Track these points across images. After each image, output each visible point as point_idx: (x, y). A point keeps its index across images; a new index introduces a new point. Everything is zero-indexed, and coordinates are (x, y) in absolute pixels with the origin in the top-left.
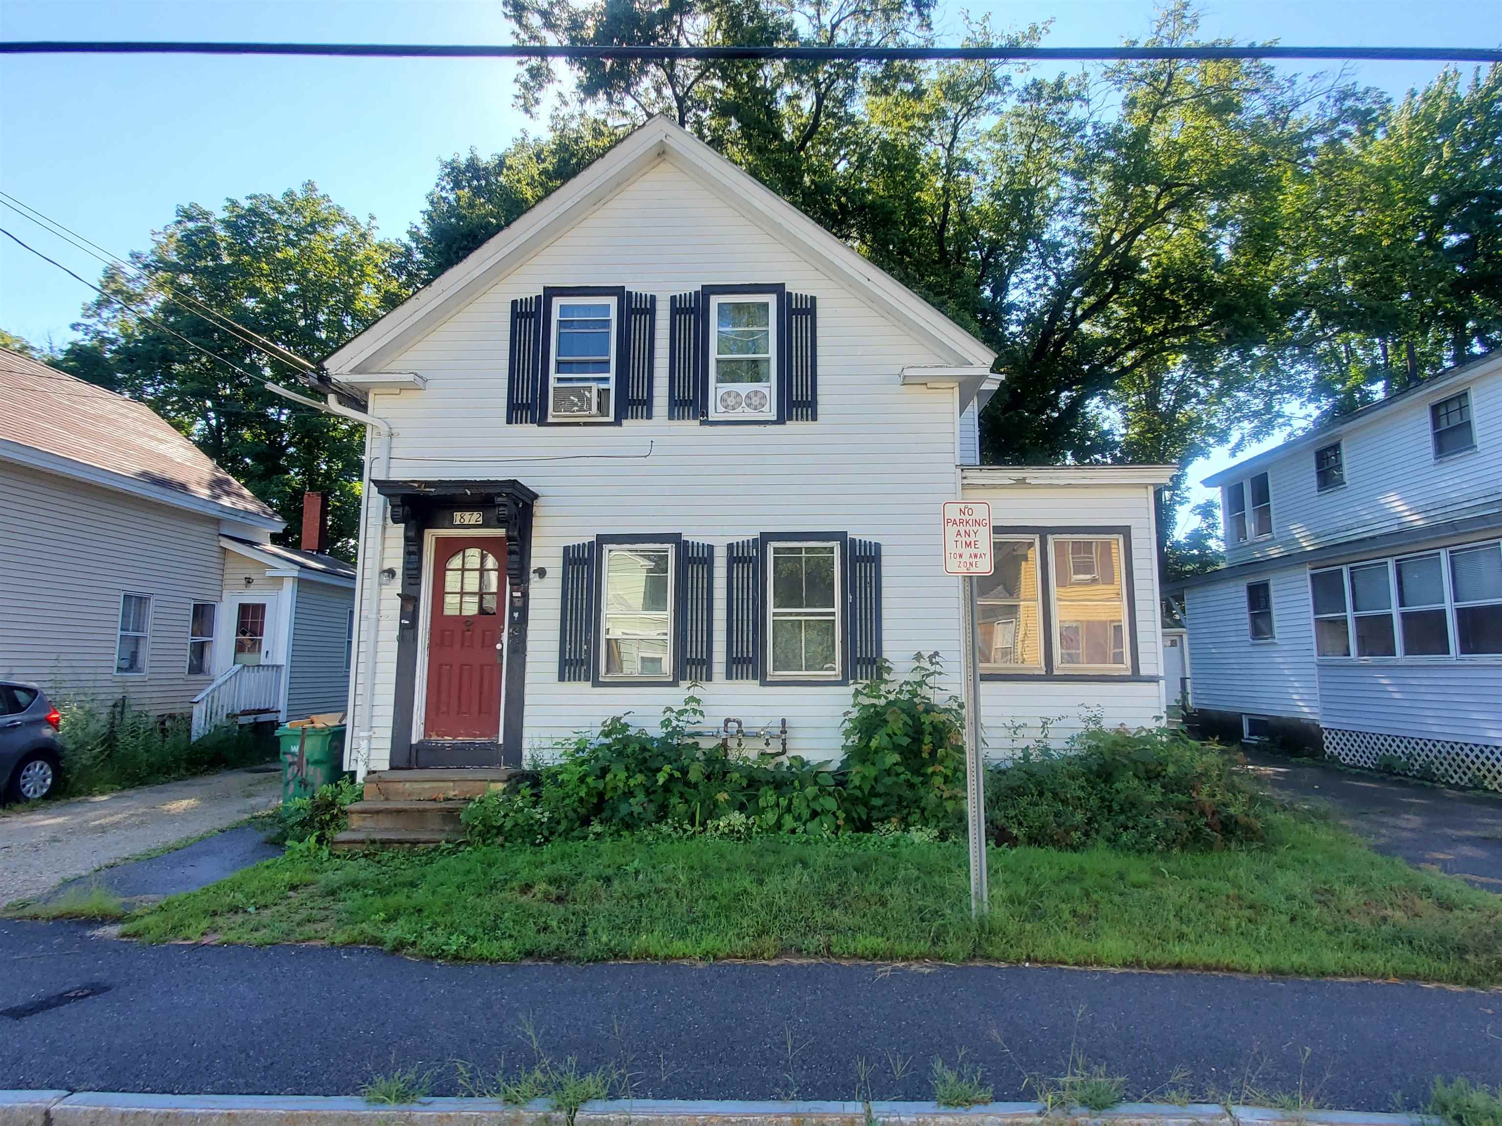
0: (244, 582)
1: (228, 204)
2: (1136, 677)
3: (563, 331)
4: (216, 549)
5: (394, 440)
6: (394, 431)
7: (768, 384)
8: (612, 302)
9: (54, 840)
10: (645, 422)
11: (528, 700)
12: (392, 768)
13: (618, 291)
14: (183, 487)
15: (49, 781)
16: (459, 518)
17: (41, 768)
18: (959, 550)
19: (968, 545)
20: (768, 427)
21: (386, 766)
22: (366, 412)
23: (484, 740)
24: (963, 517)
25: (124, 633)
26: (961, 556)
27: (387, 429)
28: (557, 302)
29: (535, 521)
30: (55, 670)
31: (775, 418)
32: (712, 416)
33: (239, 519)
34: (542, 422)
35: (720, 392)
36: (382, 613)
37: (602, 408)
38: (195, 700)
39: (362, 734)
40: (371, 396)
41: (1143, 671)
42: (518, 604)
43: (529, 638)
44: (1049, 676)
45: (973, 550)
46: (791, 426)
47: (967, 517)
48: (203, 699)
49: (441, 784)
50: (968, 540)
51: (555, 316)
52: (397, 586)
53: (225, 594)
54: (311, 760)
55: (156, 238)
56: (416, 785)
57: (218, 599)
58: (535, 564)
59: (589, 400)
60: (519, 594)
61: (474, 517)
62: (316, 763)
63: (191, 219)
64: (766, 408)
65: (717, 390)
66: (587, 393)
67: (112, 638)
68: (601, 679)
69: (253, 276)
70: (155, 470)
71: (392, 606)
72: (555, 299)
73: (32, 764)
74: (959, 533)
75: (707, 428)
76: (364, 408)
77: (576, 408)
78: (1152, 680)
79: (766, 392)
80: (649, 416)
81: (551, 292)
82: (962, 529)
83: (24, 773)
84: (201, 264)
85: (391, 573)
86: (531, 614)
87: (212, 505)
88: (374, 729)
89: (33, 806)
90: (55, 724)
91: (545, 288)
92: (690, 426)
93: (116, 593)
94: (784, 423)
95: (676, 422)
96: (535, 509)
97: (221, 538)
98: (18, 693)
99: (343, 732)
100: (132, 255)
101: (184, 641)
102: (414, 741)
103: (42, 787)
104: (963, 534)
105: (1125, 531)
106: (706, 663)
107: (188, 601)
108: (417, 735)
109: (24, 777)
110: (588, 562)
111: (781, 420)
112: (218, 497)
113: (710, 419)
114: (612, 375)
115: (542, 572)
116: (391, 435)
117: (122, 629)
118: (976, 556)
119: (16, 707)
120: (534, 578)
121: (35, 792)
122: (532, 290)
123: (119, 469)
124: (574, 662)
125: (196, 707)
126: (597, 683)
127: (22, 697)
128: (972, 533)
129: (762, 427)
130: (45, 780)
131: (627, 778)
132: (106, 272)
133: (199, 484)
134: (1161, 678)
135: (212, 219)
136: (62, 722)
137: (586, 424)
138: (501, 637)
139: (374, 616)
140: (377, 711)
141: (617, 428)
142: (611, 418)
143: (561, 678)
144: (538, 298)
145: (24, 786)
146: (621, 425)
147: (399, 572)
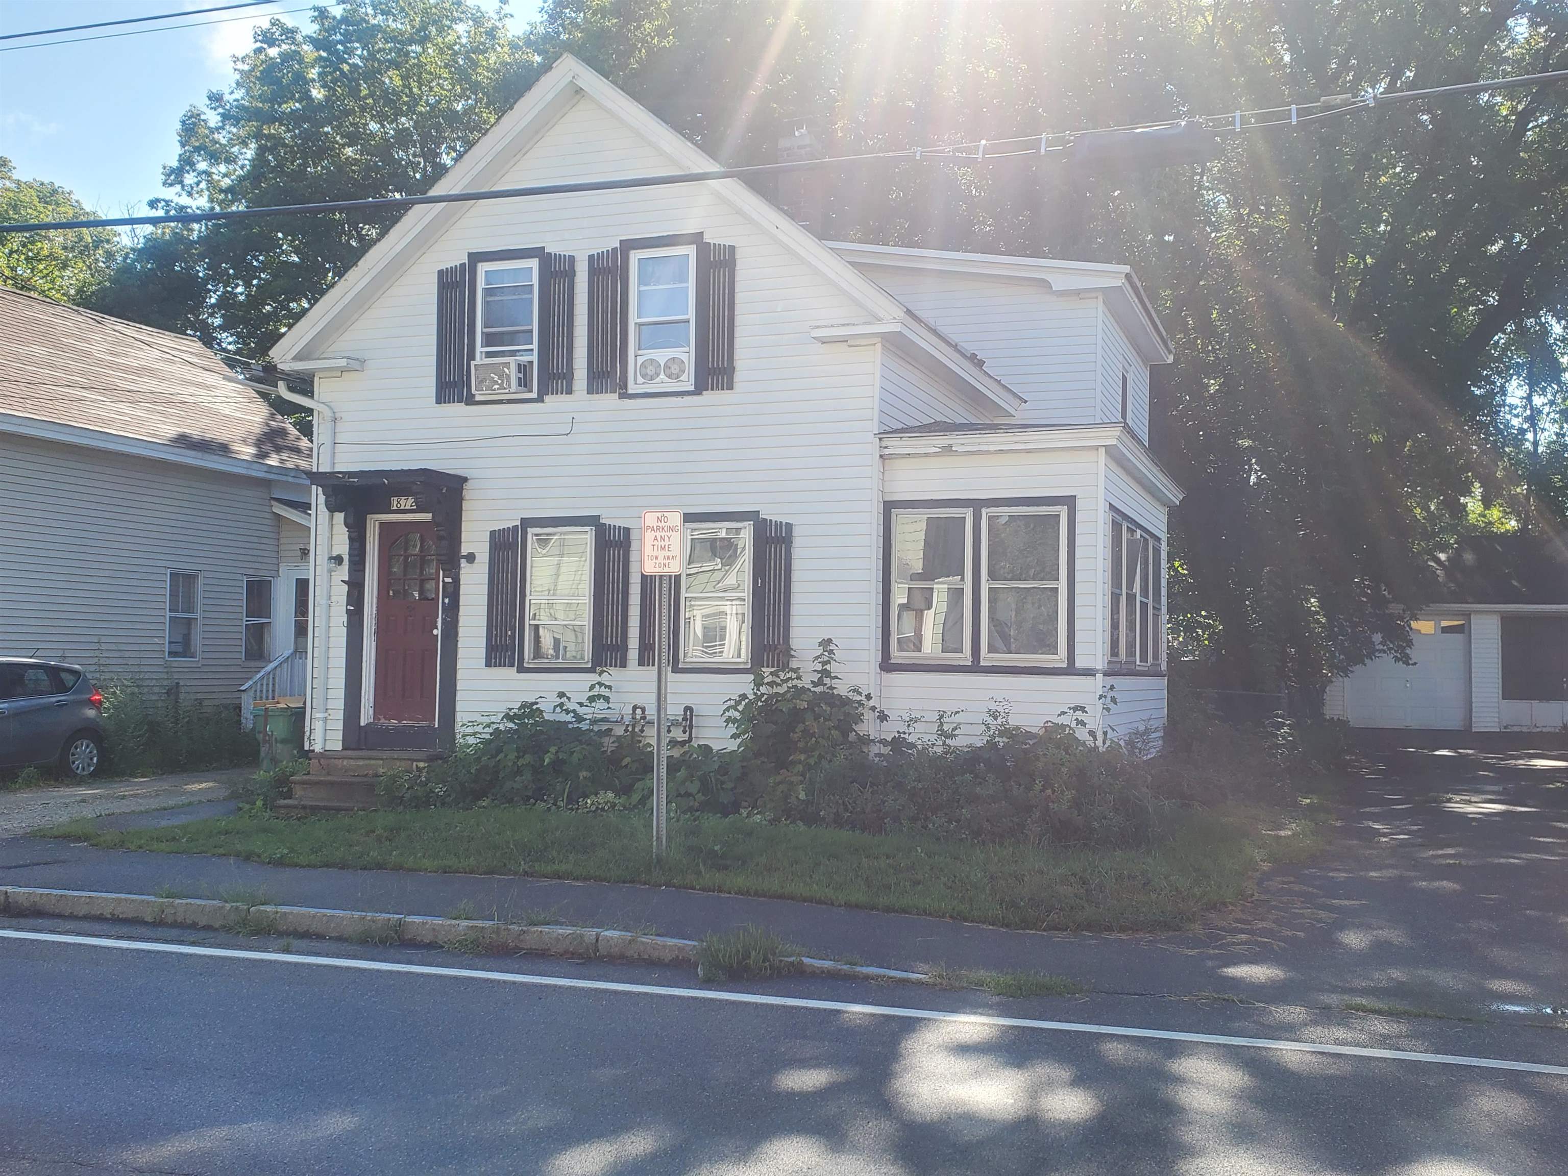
0: (299, 553)
1: (316, 14)
2: (1070, 670)
3: (489, 299)
4: (267, 515)
5: (338, 424)
6: (337, 415)
7: (686, 349)
8: (533, 264)
9: (83, 801)
10: (564, 397)
11: (460, 686)
12: (344, 748)
13: (537, 253)
14: (224, 449)
15: (95, 759)
16: (395, 503)
17: (87, 747)
18: (655, 554)
19: (663, 548)
20: (686, 398)
21: (339, 747)
22: (312, 397)
23: (424, 723)
24: (659, 524)
25: (173, 614)
26: (657, 558)
27: (331, 414)
28: (483, 268)
29: (465, 505)
30: (97, 653)
31: (692, 388)
32: (632, 389)
33: (290, 479)
34: (470, 401)
35: (640, 360)
36: (333, 599)
37: (524, 383)
38: (243, 688)
39: (318, 715)
40: (316, 379)
41: (1080, 663)
42: (450, 589)
43: (460, 624)
44: (975, 668)
45: (667, 553)
46: (709, 397)
47: (663, 524)
48: (251, 687)
49: (373, 762)
50: (663, 543)
51: (481, 284)
52: (343, 573)
53: (283, 568)
54: (278, 739)
55: (240, 66)
56: (352, 762)
57: (273, 573)
58: (465, 550)
59: (508, 376)
60: (449, 580)
61: (407, 503)
62: (283, 741)
63: (272, 43)
64: (684, 377)
65: (636, 357)
66: (506, 369)
67: (162, 620)
68: (525, 665)
69: (351, 112)
70: (194, 432)
71: (341, 592)
72: (480, 265)
73: (79, 742)
74: (656, 539)
75: (627, 401)
76: (309, 393)
77: (496, 387)
78: (1089, 673)
79: (684, 357)
80: (570, 391)
81: (476, 258)
82: (658, 534)
83: (73, 750)
84: (286, 107)
85: (338, 560)
86: (463, 600)
87: (255, 466)
88: (329, 711)
89: (79, 780)
90: (97, 705)
91: (470, 255)
92: (609, 400)
93: (163, 571)
94: (700, 394)
95: (596, 396)
96: (464, 492)
97: (273, 503)
98: (64, 675)
99: (304, 713)
100: (210, 98)
101: (238, 623)
102: (362, 724)
103: (89, 765)
104: (659, 539)
105: (1070, 502)
106: (623, 648)
107: (239, 577)
108: (366, 716)
109: (73, 755)
110: (512, 546)
111: (699, 389)
112: (265, 455)
113: (630, 391)
114: (535, 346)
115: (471, 558)
116: (335, 420)
117: (170, 611)
118: (668, 558)
119: (62, 688)
120: (463, 562)
121: (83, 769)
122: (456, 258)
123: (153, 436)
124: (500, 648)
125: (244, 696)
126: (521, 669)
127: (68, 679)
128: (666, 538)
129: (679, 398)
130: (92, 759)
131: (518, 758)
132: (183, 122)
133: (244, 441)
134: (1098, 671)
135: (299, 38)
136: (106, 705)
137: (510, 401)
138: (436, 622)
139: (324, 602)
140: (331, 694)
141: (540, 405)
142: (534, 395)
143: (488, 665)
144: (463, 265)
145: (74, 763)
146: (543, 401)
147: (346, 558)
